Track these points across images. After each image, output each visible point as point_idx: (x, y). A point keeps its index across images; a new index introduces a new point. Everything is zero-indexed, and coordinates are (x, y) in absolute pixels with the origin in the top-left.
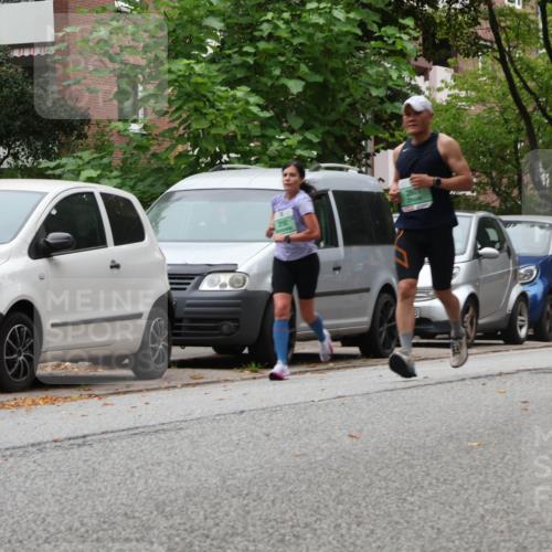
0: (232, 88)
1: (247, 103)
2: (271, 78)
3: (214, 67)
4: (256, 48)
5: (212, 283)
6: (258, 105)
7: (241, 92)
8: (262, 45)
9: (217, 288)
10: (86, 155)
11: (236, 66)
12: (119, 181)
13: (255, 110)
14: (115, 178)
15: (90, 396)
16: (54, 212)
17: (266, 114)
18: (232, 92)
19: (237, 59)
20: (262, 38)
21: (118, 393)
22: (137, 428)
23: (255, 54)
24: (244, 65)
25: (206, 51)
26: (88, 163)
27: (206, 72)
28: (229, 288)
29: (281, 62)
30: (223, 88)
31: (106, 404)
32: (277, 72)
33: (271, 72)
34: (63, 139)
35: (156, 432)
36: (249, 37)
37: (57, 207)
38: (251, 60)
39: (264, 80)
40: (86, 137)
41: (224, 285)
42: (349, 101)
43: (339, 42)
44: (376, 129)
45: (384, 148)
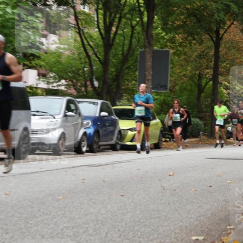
42: (12, 47)
43: (8, 22)
44: (24, 60)
45: (27, 69)
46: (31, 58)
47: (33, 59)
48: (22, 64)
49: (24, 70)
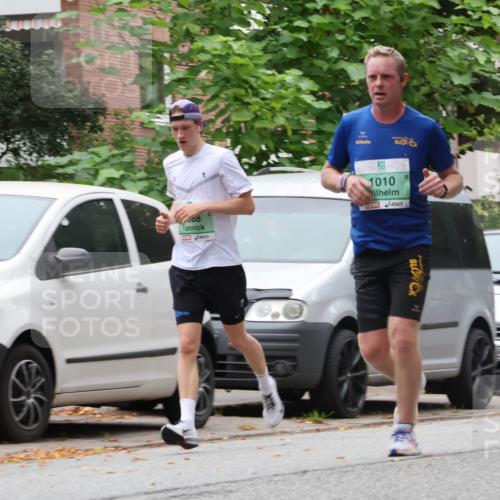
0: (280, 72)
1: (299, 90)
2: (328, 60)
3: (258, 46)
4: (309, 22)
5: (261, 312)
6: (313, 93)
7: (291, 76)
8: (316, 19)
9: (268, 318)
10: (104, 151)
11: (285, 45)
12: (145, 184)
13: (309, 99)
14: (140, 180)
15: (117, 448)
16: (66, 223)
17: (324, 105)
18: (279, 77)
19: (287, 36)
20: (316, 11)
21: (151, 446)
22: (176, 489)
23: (307, 30)
24: (296, 43)
25: (248, 24)
26: (106, 161)
27: (247, 52)
28: (282, 318)
29: (339, 41)
30: (269, 72)
31: (137, 459)
32: (334, 53)
33: (326, 54)
34: (74, 132)
35: (200, 494)
36: (300, 9)
37: (68, 216)
38: (303, 37)
39: (319, 63)
40: (102, 130)
41: (276, 315)
42: (425, 89)
43: (412, 17)
44: (461, 126)
45: (471, 149)
46: (481, 118)
47: (488, 121)
48: (455, 136)
49: (463, 152)
